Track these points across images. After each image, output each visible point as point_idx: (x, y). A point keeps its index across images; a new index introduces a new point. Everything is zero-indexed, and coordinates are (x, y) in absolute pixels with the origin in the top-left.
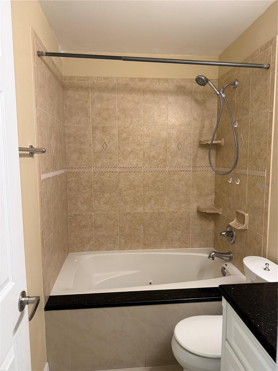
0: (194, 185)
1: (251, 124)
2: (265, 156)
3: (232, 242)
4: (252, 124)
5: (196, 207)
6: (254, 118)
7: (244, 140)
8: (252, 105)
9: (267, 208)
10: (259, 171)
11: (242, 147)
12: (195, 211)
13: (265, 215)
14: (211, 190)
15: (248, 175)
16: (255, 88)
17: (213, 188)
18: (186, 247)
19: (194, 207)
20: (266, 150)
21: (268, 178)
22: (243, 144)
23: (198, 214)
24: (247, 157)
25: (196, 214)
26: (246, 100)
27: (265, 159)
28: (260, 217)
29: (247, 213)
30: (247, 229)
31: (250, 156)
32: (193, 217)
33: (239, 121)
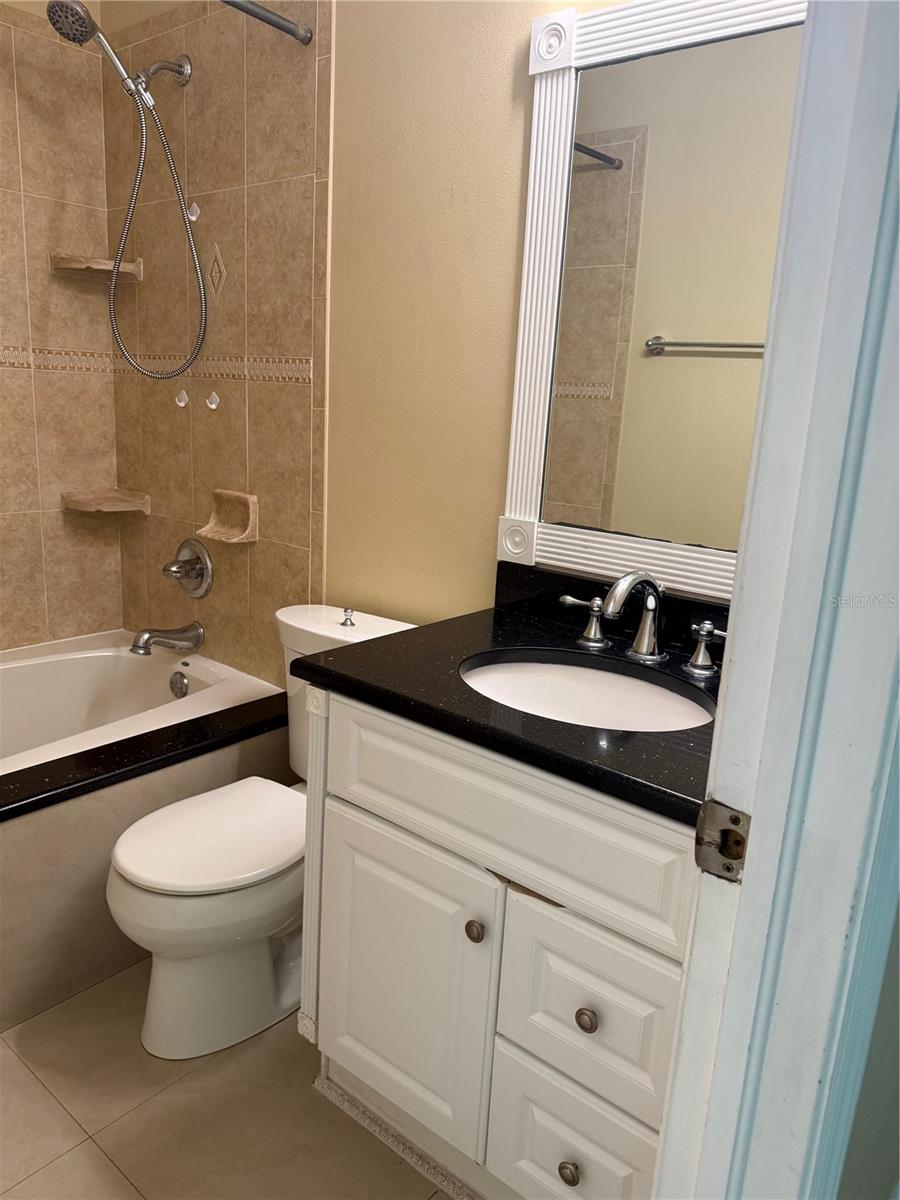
0: (47, 418)
1: (250, 214)
2: (305, 317)
3: (201, 591)
4: (256, 215)
5: (59, 496)
6: (263, 198)
7: (226, 266)
8: (251, 151)
9: (319, 470)
10: (287, 362)
11: (220, 289)
12: (55, 510)
13: (314, 490)
14: (105, 437)
15: (248, 376)
16: (262, 99)
17: (111, 430)
18: (32, 641)
19: (50, 498)
20: (309, 298)
21: (320, 381)
22: (223, 280)
23: (65, 522)
24: (243, 320)
25: (60, 523)
26: (229, 133)
27: (308, 326)
28: (298, 498)
29: (252, 494)
30: (255, 542)
31: (253, 316)
32: (51, 534)
33: (205, 202)
